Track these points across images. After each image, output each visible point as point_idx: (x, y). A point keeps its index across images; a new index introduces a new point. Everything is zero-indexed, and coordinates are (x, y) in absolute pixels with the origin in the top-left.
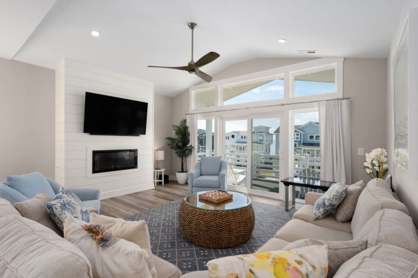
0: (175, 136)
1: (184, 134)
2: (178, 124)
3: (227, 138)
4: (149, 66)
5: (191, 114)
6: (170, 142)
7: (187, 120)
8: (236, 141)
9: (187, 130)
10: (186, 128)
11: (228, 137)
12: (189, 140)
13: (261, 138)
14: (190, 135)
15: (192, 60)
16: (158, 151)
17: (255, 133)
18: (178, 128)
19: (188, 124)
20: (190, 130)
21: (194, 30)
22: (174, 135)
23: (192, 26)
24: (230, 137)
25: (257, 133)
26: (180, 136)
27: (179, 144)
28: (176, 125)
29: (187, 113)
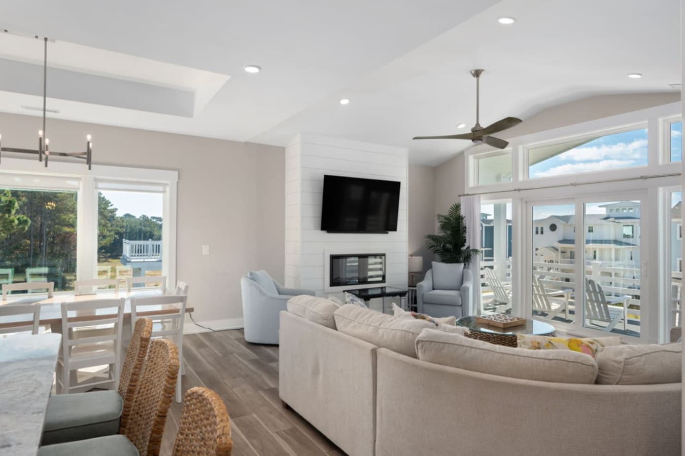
0: (440, 232)
1: (456, 229)
2: (446, 213)
3: (540, 231)
4: (415, 138)
5: (468, 195)
6: (431, 242)
7: (462, 204)
8: (561, 239)
9: (462, 222)
10: (459, 219)
11: (542, 228)
12: (465, 240)
13: (628, 231)
14: (467, 230)
15: (478, 124)
16: (413, 257)
17: (610, 220)
18: (446, 218)
19: (463, 212)
20: (467, 222)
21: (480, 78)
22: (437, 232)
23: (477, 74)
24: (547, 229)
25: (616, 218)
26: (449, 232)
27: (448, 245)
28: (444, 215)
29: (460, 194)
